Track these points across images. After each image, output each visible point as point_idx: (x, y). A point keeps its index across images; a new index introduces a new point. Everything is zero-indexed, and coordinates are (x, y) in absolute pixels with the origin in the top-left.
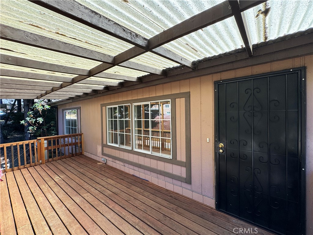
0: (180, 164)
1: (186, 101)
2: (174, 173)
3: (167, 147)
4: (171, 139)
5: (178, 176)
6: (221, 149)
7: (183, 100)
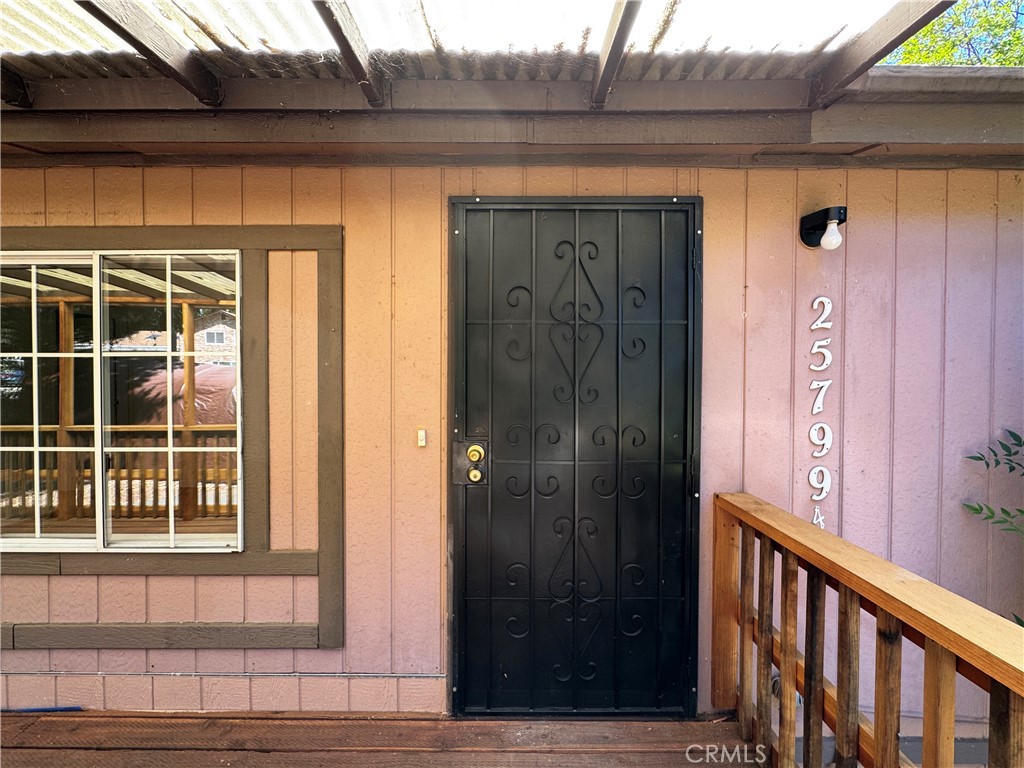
0: (290, 566)
1: (322, 267)
2: (256, 618)
3: (211, 502)
4: (238, 449)
5: (276, 629)
6: (476, 469)
7: (308, 262)
